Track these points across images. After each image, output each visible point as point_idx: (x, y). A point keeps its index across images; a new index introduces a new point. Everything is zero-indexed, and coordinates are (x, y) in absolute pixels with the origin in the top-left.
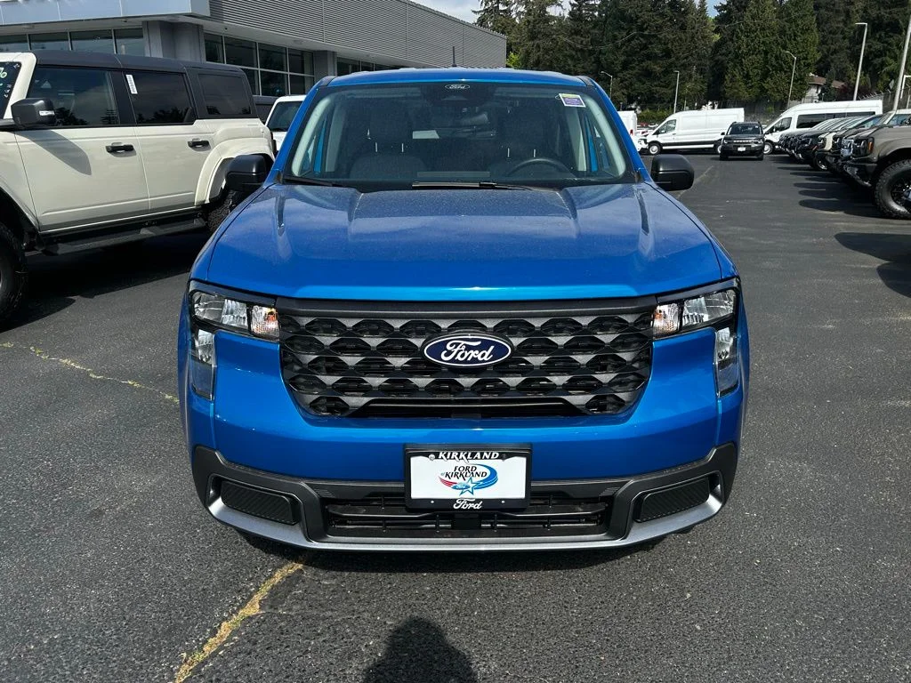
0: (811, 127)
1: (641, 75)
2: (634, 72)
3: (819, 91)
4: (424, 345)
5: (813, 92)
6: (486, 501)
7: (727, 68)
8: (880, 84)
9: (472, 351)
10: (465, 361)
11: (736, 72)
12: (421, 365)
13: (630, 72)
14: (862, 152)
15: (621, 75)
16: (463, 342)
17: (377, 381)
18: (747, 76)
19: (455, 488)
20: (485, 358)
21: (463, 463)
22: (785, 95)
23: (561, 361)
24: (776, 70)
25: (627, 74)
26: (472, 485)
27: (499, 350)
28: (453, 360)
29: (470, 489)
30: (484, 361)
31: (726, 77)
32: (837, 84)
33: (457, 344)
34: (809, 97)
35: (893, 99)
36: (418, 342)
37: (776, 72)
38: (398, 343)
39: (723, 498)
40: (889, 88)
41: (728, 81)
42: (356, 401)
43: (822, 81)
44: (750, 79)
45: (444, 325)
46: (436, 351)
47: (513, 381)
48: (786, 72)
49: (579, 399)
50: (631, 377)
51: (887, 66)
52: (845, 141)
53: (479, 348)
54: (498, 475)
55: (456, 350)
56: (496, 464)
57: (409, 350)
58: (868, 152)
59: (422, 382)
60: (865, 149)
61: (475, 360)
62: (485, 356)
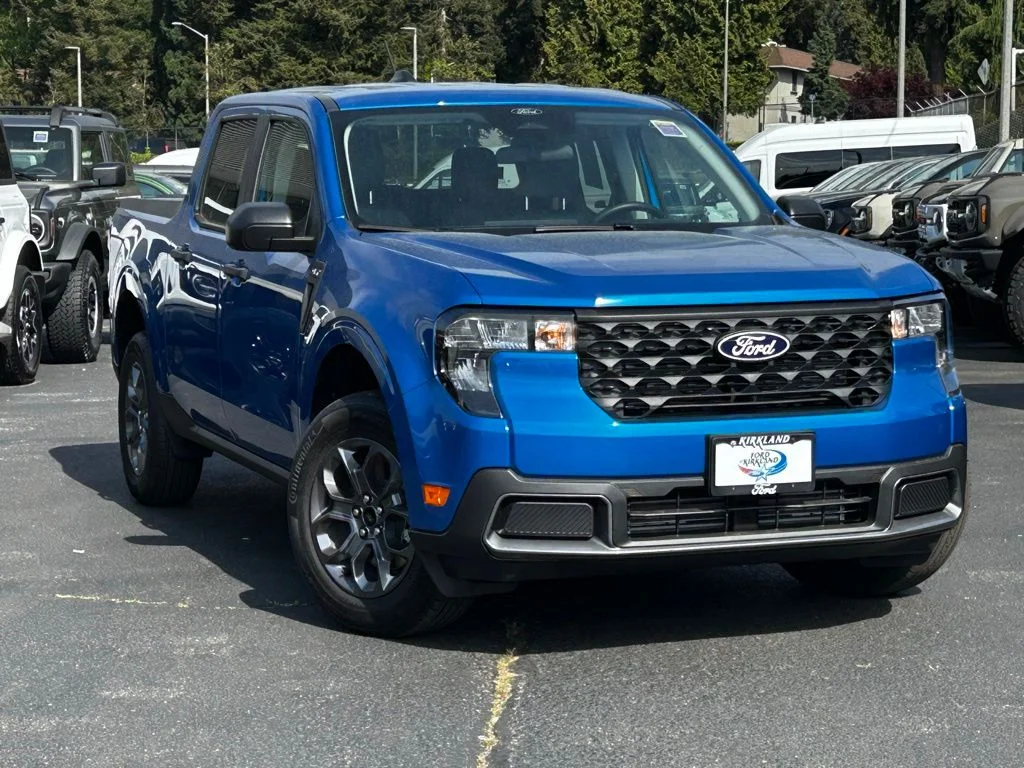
0: (814, 184)
1: (293, 34)
2: (272, 26)
3: (800, 89)
4: (716, 343)
5: (784, 92)
6: (780, 486)
7: (544, 21)
8: (952, 71)
9: (757, 346)
10: (752, 356)
11: (572, 35)
12: (716, 362)
13: (261, 25)
14: (970, 227)
15: (232, 33)
16: (750, 338)
17: (674, 381)
18: (602, 46)
19: (751, 475)
20: (769, 352)
21: (757, 450)
22: (713, 100)
23: (826, 357)
24: (679, 31)
25: (251, 31)
26: (766, 472)
27: (780, 345)
28: (742, 355)
29: (764, 476)
30: (767, 355)
31: (546, 47)
32: (842, 70)
33: (746, 340)
34: (774, 107)
35: (996, 110)
36: (710, 341)
37: (681, 37)
38: (692, 345)
39: (962, 504)
40: (978, 81)
41: (552, 57)
42: (655, 402)
43: (801, 61)
44: (613, 53)
45: (732, 324)
46: (728, 347)
47: (790, 375)
48: (705, 36)
49: (843, 393)
50: (880, 373)
51: (964, 25)
52: (924, 210)
53: (764, 343)
54: (788, 460)
55: (744, 346)
56: (786, 449)
57: (702, 348)
58: (982, 226)
59: (714, 379)
60: (975, 220)
61: (760, 355)
62: (768, 351)
